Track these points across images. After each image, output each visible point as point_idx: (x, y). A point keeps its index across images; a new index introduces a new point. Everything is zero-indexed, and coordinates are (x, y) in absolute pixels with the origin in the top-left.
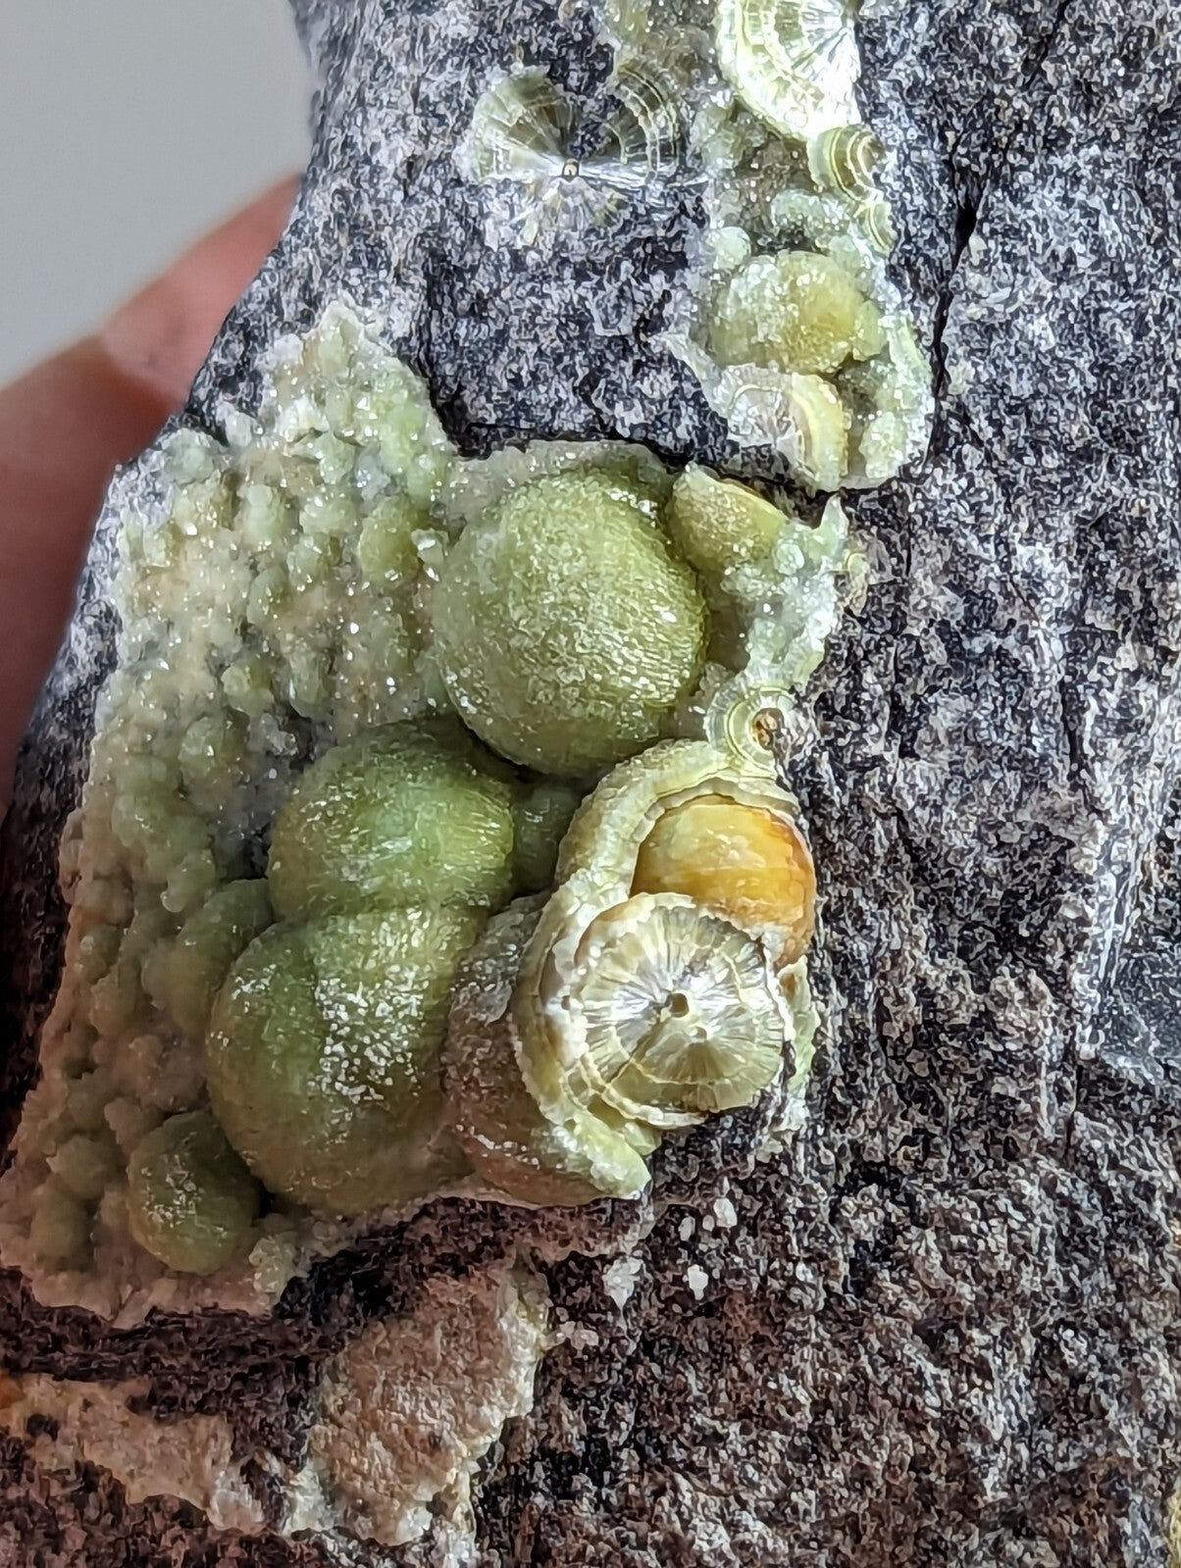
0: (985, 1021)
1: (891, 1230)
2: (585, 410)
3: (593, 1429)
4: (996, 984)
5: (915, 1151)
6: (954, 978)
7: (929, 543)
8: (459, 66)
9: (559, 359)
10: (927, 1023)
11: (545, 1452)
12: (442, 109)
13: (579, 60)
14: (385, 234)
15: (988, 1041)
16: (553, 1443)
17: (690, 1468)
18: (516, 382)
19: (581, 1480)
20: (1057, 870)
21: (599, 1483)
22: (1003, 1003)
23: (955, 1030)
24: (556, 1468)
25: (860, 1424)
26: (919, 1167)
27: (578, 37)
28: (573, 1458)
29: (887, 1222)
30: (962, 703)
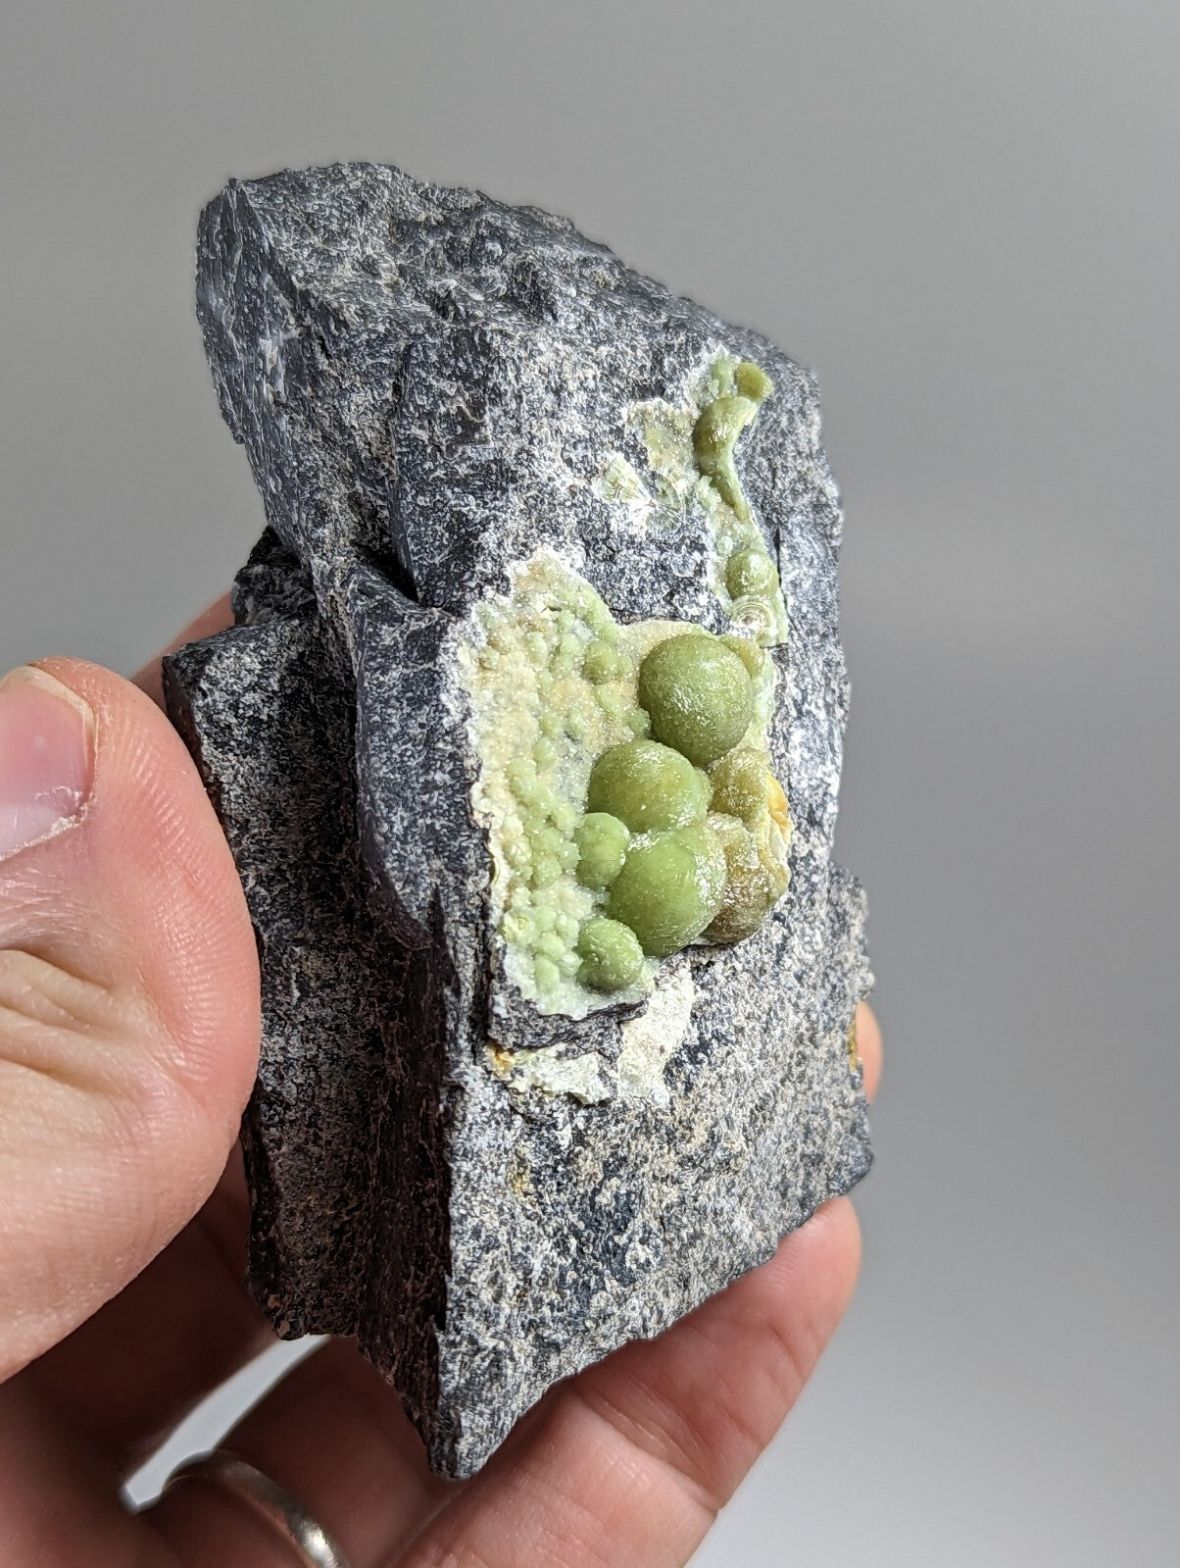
0: (811, 854)
1: (785, 938)
2: (669, 607)
3: (702, 1034)
4: (812, 839)
5: (788, 906)
6: (799, 839)
7: (792, 668)
8: (586, 448)
9: (653, 584)
10: (793, 856)
11: (685, 1046)
12: (579, 466)
13: (633, 453)
14: (560, 520)
15: (811, 861)
16: (687, 1043)
17: (737, 1042)
18: (631, 592)
19: (701, 1056)
20: (825, 794)
21: (707, 1055)
22: (815, 847)
23: (802, 859)
24: (689, 1052)
25: (781, 1014)
26: (790, 912)
27: (632, 443)
28: (696, 1047)
29: (784, 936)
30: (802, 732)
